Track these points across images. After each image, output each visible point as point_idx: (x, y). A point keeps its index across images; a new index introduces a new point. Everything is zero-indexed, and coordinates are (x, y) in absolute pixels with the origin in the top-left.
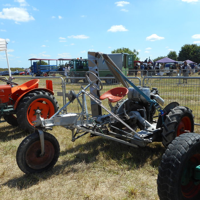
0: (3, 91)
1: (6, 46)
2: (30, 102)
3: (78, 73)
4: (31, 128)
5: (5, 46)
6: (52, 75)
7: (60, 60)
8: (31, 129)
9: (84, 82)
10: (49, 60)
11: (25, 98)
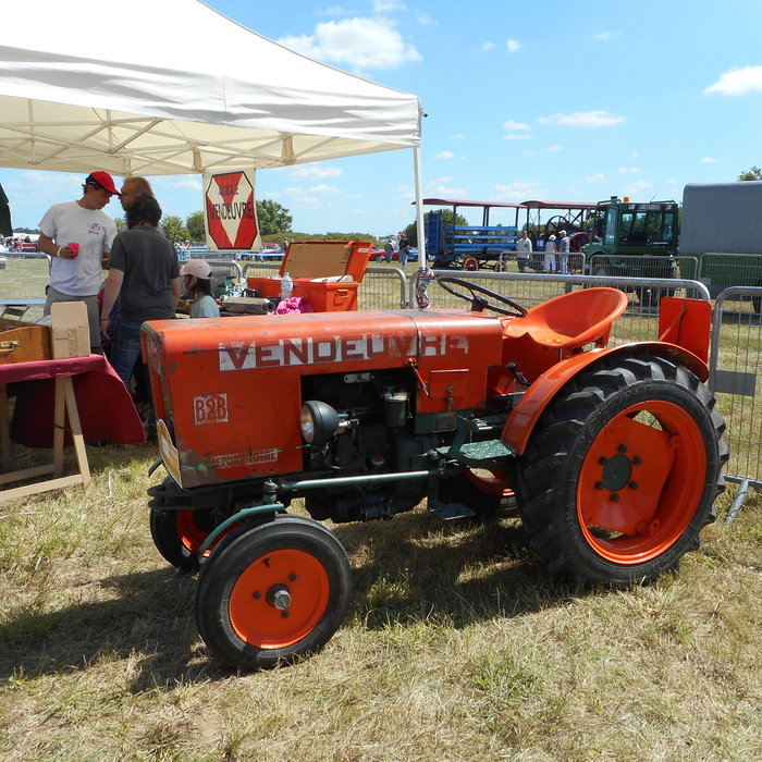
0: (464, 346)
1: (419, 124)
2: (602, 420)
3: (622, 261)
4: (589, 563)
5: (415, 127)
6: (493, 268)
7: (529, 205)
8: (588, 569)
9: (645, 303)
10: (487, 207)
11: (576, 395)
